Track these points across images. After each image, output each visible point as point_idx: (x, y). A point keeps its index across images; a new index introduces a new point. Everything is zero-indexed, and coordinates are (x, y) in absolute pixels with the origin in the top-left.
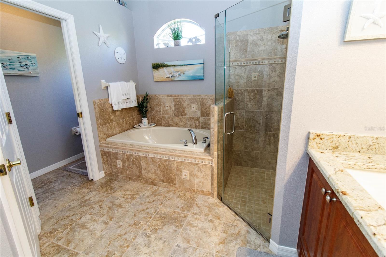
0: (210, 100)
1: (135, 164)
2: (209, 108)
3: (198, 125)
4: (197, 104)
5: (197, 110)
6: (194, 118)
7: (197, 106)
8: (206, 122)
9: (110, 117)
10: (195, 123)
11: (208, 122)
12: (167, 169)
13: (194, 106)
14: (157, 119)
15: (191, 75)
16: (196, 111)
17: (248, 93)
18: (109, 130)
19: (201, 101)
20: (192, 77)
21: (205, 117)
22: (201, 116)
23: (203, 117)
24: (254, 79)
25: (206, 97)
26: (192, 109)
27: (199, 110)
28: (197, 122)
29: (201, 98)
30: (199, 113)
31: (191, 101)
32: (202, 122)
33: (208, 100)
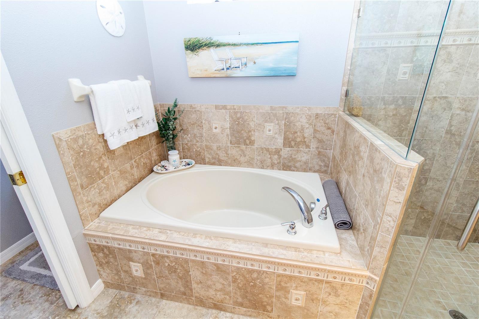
0: (304, 116)
1: (175, 272)
2: (301, 132)
3: (276, 162)
4: (278, 124)
5: (276, 136)
6: (270, 150)
7: (277, 127)
8: (293, 157)
9: (102, 165)
10: (270, 158)
11: (296, 157)
12: (255, 286)
13: (271, 128)
14: (195, 150)
15: (271, 65)
16: (274, 137)
17: (385, 104)
18: (104, 191)
19: (286, 119)
20: (272, 69)
21: (292, 147)
22: (284, 145)
23: (288, 149)
24: (402, 76)
25: (298, 111)
26: (268, 132)
27: (281, 136)
28: (276, 157)
29: (287, 113)
30: (280, 141)
31: (266, 118)
32: (286, 156)
33: (301, 117)
